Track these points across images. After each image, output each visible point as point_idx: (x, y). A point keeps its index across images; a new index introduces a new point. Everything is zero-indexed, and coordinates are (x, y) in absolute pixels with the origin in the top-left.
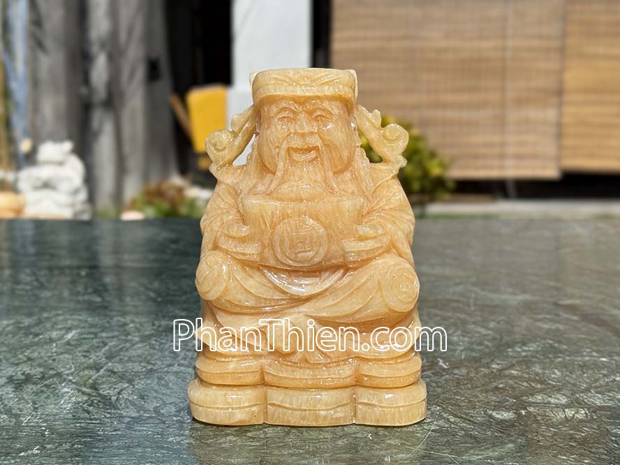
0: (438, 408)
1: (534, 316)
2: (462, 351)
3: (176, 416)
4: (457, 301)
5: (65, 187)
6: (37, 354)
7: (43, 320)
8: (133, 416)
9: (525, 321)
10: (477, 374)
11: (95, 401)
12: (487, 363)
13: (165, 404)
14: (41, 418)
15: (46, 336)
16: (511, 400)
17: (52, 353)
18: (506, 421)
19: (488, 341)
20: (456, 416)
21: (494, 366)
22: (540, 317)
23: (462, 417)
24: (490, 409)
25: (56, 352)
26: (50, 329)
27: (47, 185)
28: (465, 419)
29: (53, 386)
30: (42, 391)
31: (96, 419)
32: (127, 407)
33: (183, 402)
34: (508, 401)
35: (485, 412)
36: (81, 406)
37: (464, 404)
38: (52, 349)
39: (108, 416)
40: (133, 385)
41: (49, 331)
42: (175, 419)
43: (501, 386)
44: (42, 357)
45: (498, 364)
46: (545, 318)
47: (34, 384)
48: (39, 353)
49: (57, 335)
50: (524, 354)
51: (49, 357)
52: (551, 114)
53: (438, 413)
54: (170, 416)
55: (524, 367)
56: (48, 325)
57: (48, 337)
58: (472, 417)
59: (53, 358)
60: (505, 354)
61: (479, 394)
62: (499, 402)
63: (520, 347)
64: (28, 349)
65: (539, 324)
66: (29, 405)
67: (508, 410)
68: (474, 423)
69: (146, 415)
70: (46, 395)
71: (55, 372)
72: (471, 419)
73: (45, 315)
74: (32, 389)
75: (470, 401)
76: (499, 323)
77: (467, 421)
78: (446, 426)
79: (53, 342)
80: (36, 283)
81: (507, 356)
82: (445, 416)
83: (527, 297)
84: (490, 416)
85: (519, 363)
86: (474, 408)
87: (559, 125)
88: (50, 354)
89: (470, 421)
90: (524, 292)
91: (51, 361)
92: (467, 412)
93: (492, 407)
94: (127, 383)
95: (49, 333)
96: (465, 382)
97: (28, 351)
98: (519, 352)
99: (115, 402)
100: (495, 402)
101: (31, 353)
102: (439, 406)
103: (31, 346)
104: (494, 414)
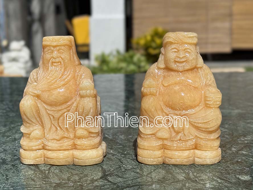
1: (245, 121)
3: (79, 182)
5: (22, 60)
6: (8, 147)
7: (12, 128)
8: (57, 182)
9: (242, 124)
10: (226, 154)
11: (38, 174)
12: (230, 147)
13: (73, 175)
14: (10, 185)
15: (13, 137)
16: (247, 169)
17: (16, 146)
18: (247, 181)
19: (227, 135)
20: (221, 179)
21: (233, 149)
22: (248, 121)
23: (224, 180)
24: (237, 175)
25: (17, 146)
26: (14, 133)
27: (14, 60)
28: (226, 181)
29: (16, 165)
30: (11, 169)
32: (54, 177)
33: (81, 174)
34: (245, 169)
35: (235, 176)
36: (30, 177)
37: (223, 172)
38: (16, 144)
39: (44, 183)
41: (14, 134)
42: (78, 184)
43: (239, 160)
44: (11, 149)
45: (235, 148)
46: (251, 122)
47: (6, 165)
48: (10, 147)
49: (18, 136)
50: (246, 142)
51: (15, 149)
52: (227, 25)
53: (211, 177)
55: (248, 149)
56: (14, 131)
57: (14, 138)
58: (229, 179)
59: (16, 149)
60: (237, 142)
61: (229, 165)
62: (241, 170)
63: (243, 138)
64: (4, 145)
65: (249, 125)
66: (4, 177)
67: (246, 174)
68: (231, 183)
69: (63, 182)
70: (12, 171)
71: (17, 157)
72: (229, 180)
73: (12, 126)
74: (6, 168)
75: (226, 170)
76: (229, 125)
77: (227, 182)
78: (217, 185)
79: (16, 140)
80: (8, 109)
81: (238, 143)
82: (215, 179)
83: (239, 111)
84: (238, 178)
85: (245, 147)
86: (229, 174)
88: (15, 147)
89: (229, 182)
90: (238, 108)
91: (15, 151)
92: (226, 176)
93: (238, 173)
95: (14, 136)
97: (4, 146)
98: (243, 141)
99: (48, 174)
100: (239, 170)
101: (5, 147)
102: (211, 173)
103: (6, 143)
104: (240, 177)
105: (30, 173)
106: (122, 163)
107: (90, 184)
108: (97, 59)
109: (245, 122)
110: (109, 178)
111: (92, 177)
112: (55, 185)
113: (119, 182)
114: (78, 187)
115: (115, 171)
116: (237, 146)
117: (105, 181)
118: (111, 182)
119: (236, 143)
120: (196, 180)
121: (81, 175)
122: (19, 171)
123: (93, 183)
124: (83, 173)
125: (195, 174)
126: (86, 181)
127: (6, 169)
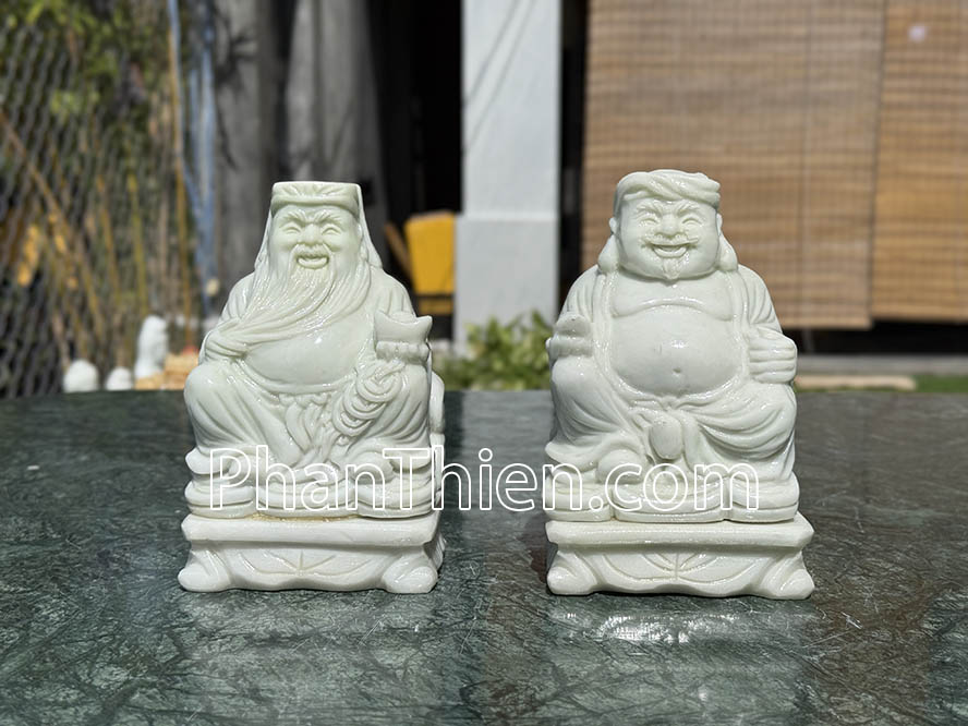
0: (870, 697)
1: (953, 543)
2: (871, 599)
3: (495, 705)
4: (836, 518)
6: (280, 596)
8: (432, 703)
9: (942, 553)
10: (908, 639)
11: (374, 678)
12: (916, 621)
13: (474, 684)
14: (303, 706)
17: (301, 595)
19: (903, 582)
20: (900, 712)
21: (926, 626)
22: (961, 544)
23: (910, 714)
24: (948, 700)
25: (306, 594)
28: (917, 717)
29: (311, 650)
30: (298, 660)
31: (382, 710)
32: (421, 689)
33: (498, 681)
35: (940, 703)
36: (355, 686)
37: (905, 691)
39: (397, 703)
40: (422, 651)
42: (494, 710)
43: (948, 660)
44: (288, 601)
45: (931, 623)
47: (283, 648)
48: (284, 595)
50: (962, 606)
51: (299, 601)
53: (873, 706)
54: (485, 705)
58: (924, 713)
60: (935, 606)
61: (920, 673)
62: (955, 687)
63: (952, 594)
65: (963, 555)
66: (283, 684)
69: (450, 703)
70: (303, 667)
71: (310, 627)
72: (925, 717)
74: (282, 656)
75: (913, 686)
76: (907, 554)
77: (920, 721)
81: (939, 610)
82: (885, 711)
83: (931, 513)
84: (951, 711)
85: (960, 620)
86: (923, 698)
87: (871, 261)
88: (299, 597)
89: (924, 720)
90: (925, 505)
91: (302, 609)
92: (915, 704)
93: (950, 697)
94: (413, 647)
96: (895, 653)
98: (952, 601)
99: (403, 680)
100: (950, 687)
102: (870, 694)
104: (955, 709)
105: (352, 675)
106: (610, 655)
107: (525, 711)
108: (472, 339)
109: (953, 547)
110: (580, 698)
111: (530, 692)
112: (428, 710)
113: (607, 709)
114: (494, 720)
115: (592, 679)
116: (938, 617)
117: (568, 706)
118: (585, 709)
119: (935, 608)
120: (830, 714)
121: (496, 685)
122: (320, 669)
123: (534, 710)
124: (502, 680)
125: (825, 695)
126: (515, 703)
127: (286, 662)
